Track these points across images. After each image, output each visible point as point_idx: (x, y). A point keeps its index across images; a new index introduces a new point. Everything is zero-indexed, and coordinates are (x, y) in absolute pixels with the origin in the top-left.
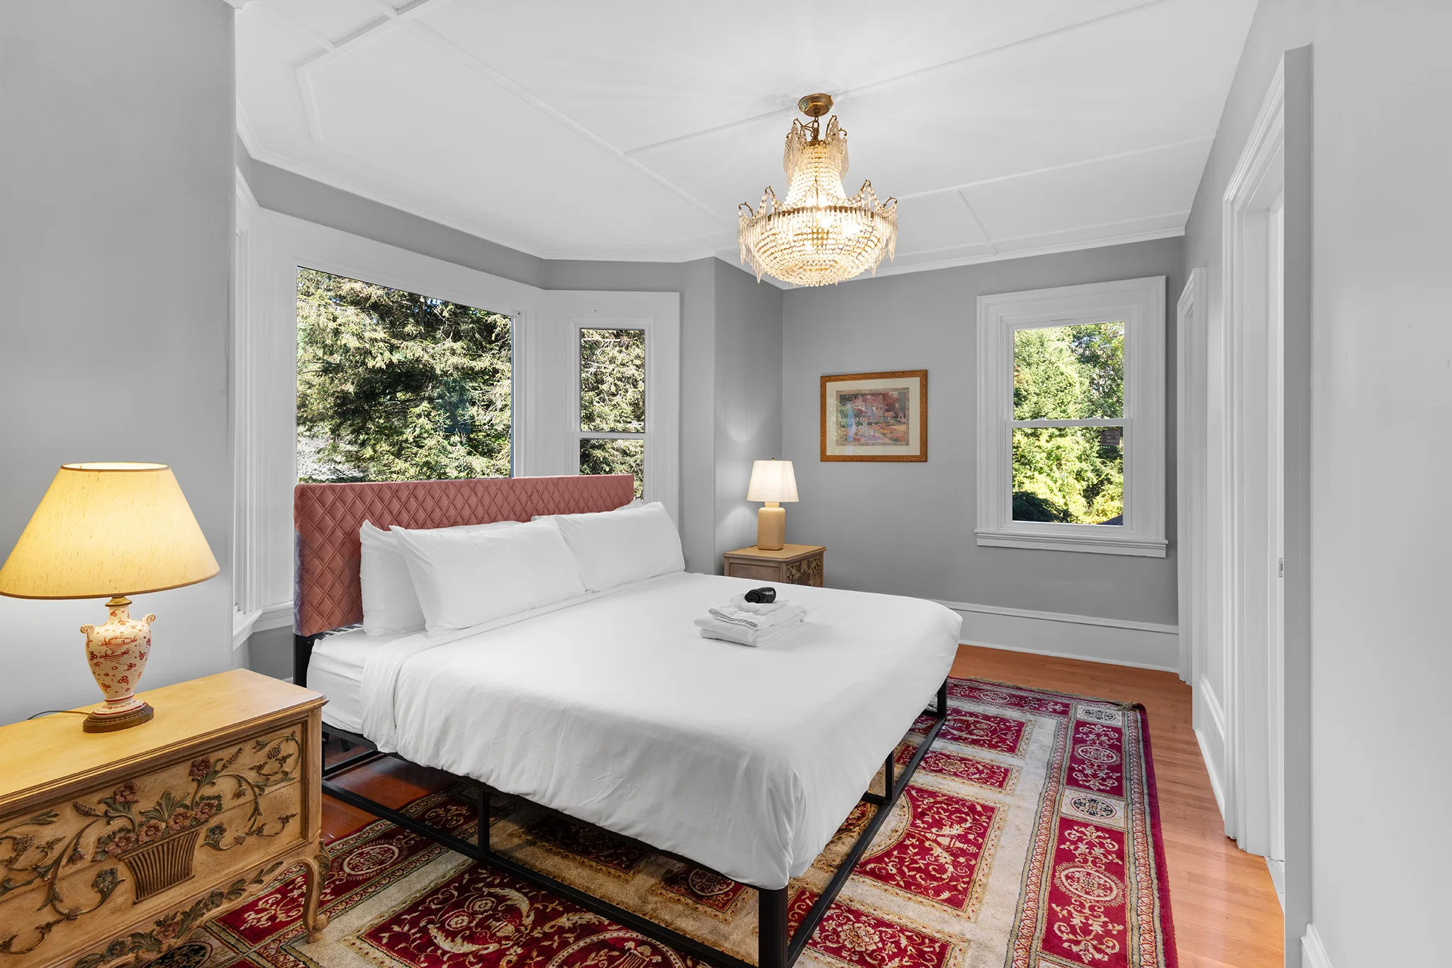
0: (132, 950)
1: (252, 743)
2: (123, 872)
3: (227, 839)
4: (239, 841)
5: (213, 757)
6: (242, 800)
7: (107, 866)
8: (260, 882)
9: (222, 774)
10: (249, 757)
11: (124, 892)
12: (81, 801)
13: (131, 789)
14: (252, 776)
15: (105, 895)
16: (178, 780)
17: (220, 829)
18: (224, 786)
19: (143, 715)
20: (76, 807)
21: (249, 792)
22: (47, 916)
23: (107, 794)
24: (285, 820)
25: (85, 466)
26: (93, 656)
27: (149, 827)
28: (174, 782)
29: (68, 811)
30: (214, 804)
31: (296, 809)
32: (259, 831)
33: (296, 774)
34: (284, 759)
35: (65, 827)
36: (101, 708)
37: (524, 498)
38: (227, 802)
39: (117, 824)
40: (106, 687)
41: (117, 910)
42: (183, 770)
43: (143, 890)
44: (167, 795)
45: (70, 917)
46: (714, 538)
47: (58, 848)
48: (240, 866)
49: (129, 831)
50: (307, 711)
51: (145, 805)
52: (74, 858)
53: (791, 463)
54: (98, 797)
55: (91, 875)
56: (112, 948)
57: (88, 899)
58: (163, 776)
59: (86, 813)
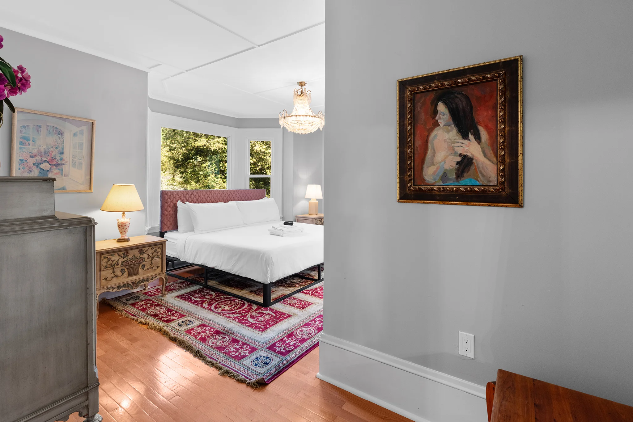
0: (127, 287)
1: (151, 247)
2: (126, 270)
3: (146, 268)
4: (148, 269)
5: (143, 249)
6: (149, 260)
7: (123, 268)
8: (153, 280)
9: (145, 253)
10: (150, 251)
11: (126, 274)
12: (119, 253)
13: (127, 252)
14: (151, 255)
15: (123, 274)
16: (136, 252)
17: (144, 265)
18: (145, 256)
19: (128, 240)
20: (118, 254)
21: (150, 258)
22: (113, 275)
23: (123, 252)
24: (158, 267)
25: (117, 184)
26: (119, 226)
27: (131, 261)
28: (135, 253)
29: (116, 254)
30: (143, 259)
31: (160, 265)
32: (152, 268)
33: (160, 256)
34: (158, 252)
35: (116, 258)
36: (120, 238)
37: (227, 196)
38: (146, 260)
39: (125, 259)
40: (121, 233)
41: (125, 278)
42: (137, 250)
43: (130, 275)
44: (134, 255)
45: (117, 276)
46: (293, 210)
47: (115, 262)
48: (149, 275)
49: (127, 261)
50: (163, 242)
51: (130, 256)
52: (118, 264)
53: (320, 185)
54: (122, 253)
55: (120, 269)
56: (124, 285)
57: (120, 274)
58: (133, 251)
59: (120, 256)
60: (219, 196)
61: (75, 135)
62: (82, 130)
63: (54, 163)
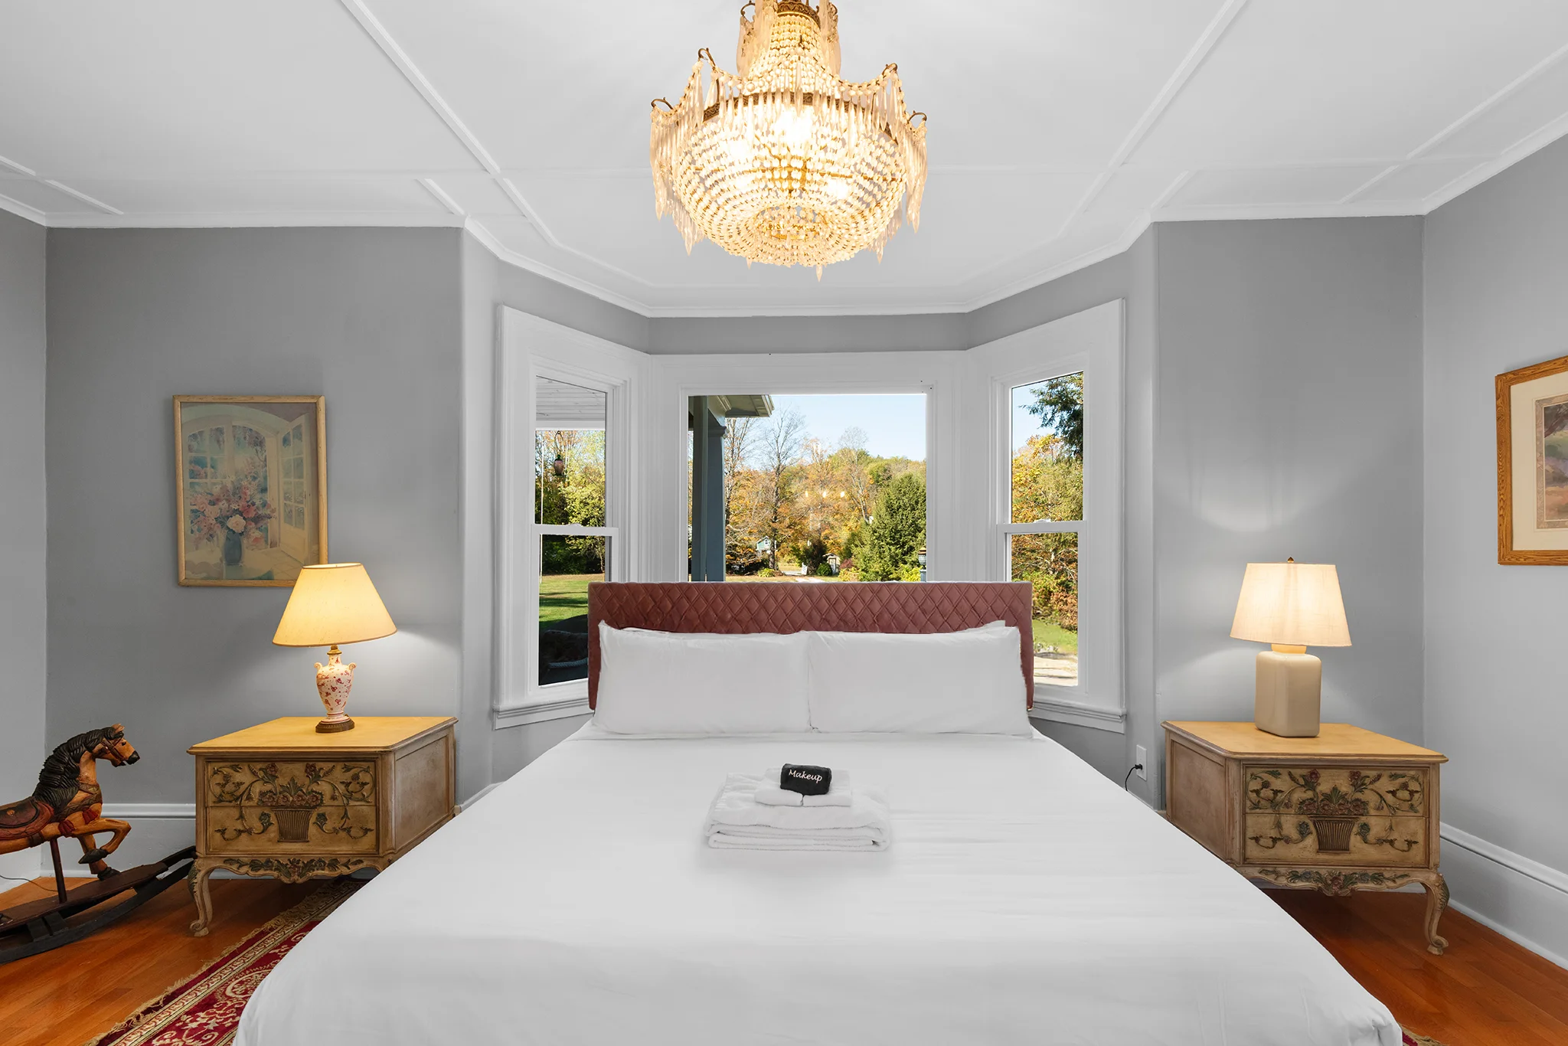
0: (276, 870)
1: (341, 764)
2: (273, 819)
3: (328, 826)
4: (335, 831)
5: (319, 765)
6: (336, 803)
7: (265, 810)
9: (324, 779)
10: (339, 774)
11: (273, 832)
13: (274, 766)
14: (341, 788)
15: (265, 828)
16: (298, 770)
17: (322, 817)
18: (324, 787)
20: (249, 766)
21: (340, 799)
22: (239, 826)
23: (262, 766)
24: (366, 831)
27: (284, 796)
28: (297, 773)
29: (245, 767)
30: (318, 798)
31: (372, 826)
32: (348, 830)
33: (371, 799)
34: (364, 784)
35: (243, 777)
38: (327, 800)
39: (269, 787)
41: (269, 840)
42: (301, 767)
43: (284, 836)
44: (293, 780)
45: (249, 831)
47: (243, 788)
48: (336, 849)
49: (274, 794)
50: (377, 753)
51: (282, 781)
52: (249, 798)
53: (1333, 567)
54: (259, 766)
55: (259, 811)
56: (268, 861)
57: (257, 826)
58: (291, 766)
59: (254, 773)
60: (789, 605)
61: (286, 441)
62: (299, 427)
63: (252, 514)
